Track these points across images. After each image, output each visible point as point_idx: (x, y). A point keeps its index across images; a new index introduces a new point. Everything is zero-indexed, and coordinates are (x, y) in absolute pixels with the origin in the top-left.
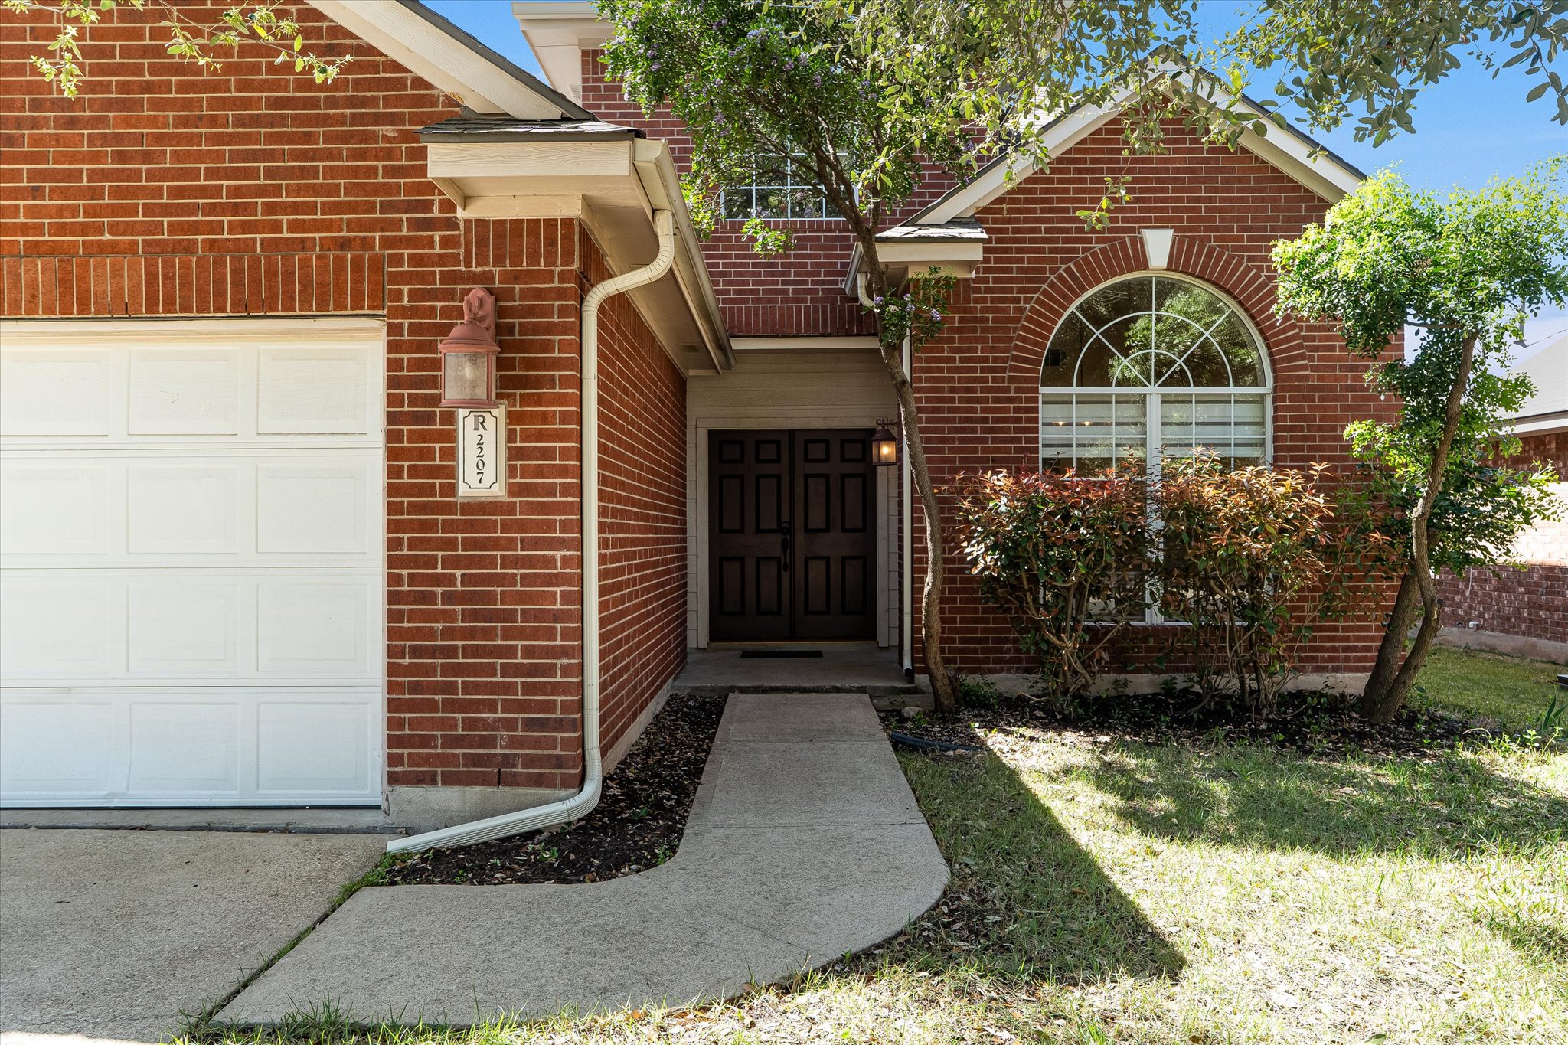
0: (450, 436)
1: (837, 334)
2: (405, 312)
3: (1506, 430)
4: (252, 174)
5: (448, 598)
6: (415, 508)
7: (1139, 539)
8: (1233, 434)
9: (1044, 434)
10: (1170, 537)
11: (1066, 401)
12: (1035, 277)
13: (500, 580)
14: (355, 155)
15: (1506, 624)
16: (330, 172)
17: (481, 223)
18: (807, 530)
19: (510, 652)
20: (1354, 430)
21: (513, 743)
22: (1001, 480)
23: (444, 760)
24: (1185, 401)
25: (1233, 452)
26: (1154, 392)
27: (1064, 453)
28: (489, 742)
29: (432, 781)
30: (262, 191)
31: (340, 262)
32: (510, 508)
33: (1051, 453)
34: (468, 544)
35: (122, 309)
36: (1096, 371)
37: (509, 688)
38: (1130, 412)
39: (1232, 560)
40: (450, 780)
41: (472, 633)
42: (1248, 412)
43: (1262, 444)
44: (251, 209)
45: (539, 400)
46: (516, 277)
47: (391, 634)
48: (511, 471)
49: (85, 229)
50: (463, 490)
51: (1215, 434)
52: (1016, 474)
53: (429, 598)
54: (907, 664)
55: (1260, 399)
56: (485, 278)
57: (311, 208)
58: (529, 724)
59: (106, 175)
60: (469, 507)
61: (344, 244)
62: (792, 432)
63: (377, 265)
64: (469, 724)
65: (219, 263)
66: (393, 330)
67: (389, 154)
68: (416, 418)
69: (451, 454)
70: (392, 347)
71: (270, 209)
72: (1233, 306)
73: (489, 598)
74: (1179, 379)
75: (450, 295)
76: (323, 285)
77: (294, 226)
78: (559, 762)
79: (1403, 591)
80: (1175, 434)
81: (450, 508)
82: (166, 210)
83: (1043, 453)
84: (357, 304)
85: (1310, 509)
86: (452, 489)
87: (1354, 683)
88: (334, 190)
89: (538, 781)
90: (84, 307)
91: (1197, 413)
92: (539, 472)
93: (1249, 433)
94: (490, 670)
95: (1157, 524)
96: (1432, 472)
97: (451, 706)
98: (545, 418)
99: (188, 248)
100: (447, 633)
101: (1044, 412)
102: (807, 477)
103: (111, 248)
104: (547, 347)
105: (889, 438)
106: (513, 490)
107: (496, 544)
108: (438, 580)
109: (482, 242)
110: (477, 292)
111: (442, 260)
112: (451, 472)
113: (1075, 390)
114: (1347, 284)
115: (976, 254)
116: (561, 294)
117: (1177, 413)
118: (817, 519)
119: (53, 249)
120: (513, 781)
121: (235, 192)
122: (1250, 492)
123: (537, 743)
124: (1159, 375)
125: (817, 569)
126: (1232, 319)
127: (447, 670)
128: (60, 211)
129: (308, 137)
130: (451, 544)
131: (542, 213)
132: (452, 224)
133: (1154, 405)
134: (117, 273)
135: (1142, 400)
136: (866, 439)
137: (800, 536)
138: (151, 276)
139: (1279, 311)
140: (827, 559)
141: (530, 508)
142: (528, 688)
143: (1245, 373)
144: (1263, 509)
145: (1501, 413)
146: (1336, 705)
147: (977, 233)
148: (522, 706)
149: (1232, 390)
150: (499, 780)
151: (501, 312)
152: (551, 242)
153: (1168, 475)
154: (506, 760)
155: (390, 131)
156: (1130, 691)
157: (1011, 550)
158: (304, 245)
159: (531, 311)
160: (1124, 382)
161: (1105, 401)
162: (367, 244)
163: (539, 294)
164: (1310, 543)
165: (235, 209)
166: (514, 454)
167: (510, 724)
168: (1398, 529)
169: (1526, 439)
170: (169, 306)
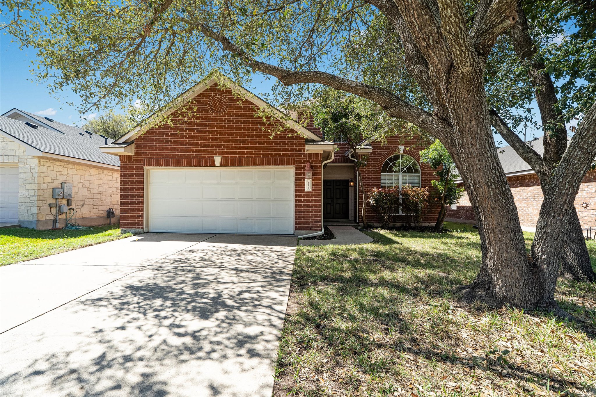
0: (304, 183)
1: (344, 163)
2: (298, 166)
3: (455, 182)
4: (277, 147)
5: (304, 205)
6: (299, 192)
7: (398, 199)
8: (414, 182)
9: (382, 181)
10: (403, 199)
11: (385, 176)
12: (380, 154)
13: (311, 202)
14: (291, 144)
15: (468, 218)
16: (288, 146)
17: (309, 154)
18: (336, 198)
19: (312, 212)
20: (432, 182)
21: (312, 225)
22: (375, 189)
23: (303, 227)
24: (406, 176)
25: (414, 185)
26: (400, 174)
27: (385, 185)
28: (309, 224)
29: (301, 230)
30: (278, 149)
31: (289, 159)
32: (312, 192)
33: (383, 185)
34: (306, 197)
35: (259, 165)
36: (391, 171)
37: (312, 217)
38: (396, 178)
39: (413, 202)
40: (304, 230)
41: (307, 210)
42: (417, 178)
43: (419, 183)
44: (277, 151)
45: (316, 178)
46: (313, 161)
47: (296, 210)
48: (312, 187)
49: (254, 154)
50: (306, 190)
51: (411, 182)
52: (378, 188)
53: (301, 205)
54: (357, 221)
55: (419, 176)
56: (309, 161)
57: (285, 151)
58: (315, 222)
59: (257, 147)
60: (307, 192)
61: (290, 156)
62: (333, 180)
63: (294, 159)
64: (306, 222)
65: (273, 159)
66: (296, 168)
67: (296, 144)
68: (299, 180)
69: (304, 185)
70: (296, 170)
71: (279, 151)
72: (414, 160)
73: (309, 205)
74: (405, 172)
75: (304, 163)
76: (287, 162)
77: (283, 154)
78: (319, 227)
79: (441, 209)
80: (404, 182)
81: (304, 192)
82: (265, 152)
83: (381, 185)
84: (291, 164)
85: (425, 194)
86: (304, 190)
87: (434, 225)
88: (288, 149)
89: (316, 230)
90: (254, 165)
91: (407, 178)
92: (316, 188)
93: (417, 182)
94: (309, 215)
95: (401, 197)
96: (445, 189)
97: (304, 219)
98: (317, 180)
99: (268, 157)
100: (303, 210)
101: (382, 178)
102: (336, 189)
103: (258, 156)
104: (317, 170)
105: (352, 182)
106: (313, 190)
107: (310, 197)
108: (302, 202)
109: (309, 156)
110: (308, 163)
111: (303, 159)
112: (304, 188)
113: (387, 174)
114: (431, 159)
115: (371, 151)
116: (319, 163)
117: (405, 178)
118: (338, 196)
119: (250, 157)
120: (312, 230)
121: (274, 149)
122: (416, 191)
123: (316, 225)
124: (402, 171)
125: (338, 206)
126: (414, 162)
127: (303, 215)
128: (251, 152)
129: (285, 142)
130: (304, 197)
131: (317, 153)
132: (305, 154)
133: (401, 177)
134: (258, 160)
135: (398, 176)
136: (347, 182)
137: (335, 200)
138: (263, 161)
139: (421, 162)
140: (340, 204)
141: (315, 192)
142: (315, 217)
143: (417, 171)
144: (418, 194)
145: (455, 179)
146: (432, 227)
147: (371, 147)
148: (314, 220)
149: (414, 174)
150: (310, 230)
151: (311, 166)
152: (318, 156)
153: (403, 189)
154: (312, 227)
155: (296, 141)
156: (396, 226)
157: (377, 201)
158: (284, 156)
159: (315, 166)
160: (396, 172)
161: (392, 176)
162: (293, 156)
163: (316, 163)
164: (425, 200)
165: (275, 151)
166: (313, 185)
167: (312, 222)
168: (440, 198)
169: (458, 184)
170: (266, 165)
